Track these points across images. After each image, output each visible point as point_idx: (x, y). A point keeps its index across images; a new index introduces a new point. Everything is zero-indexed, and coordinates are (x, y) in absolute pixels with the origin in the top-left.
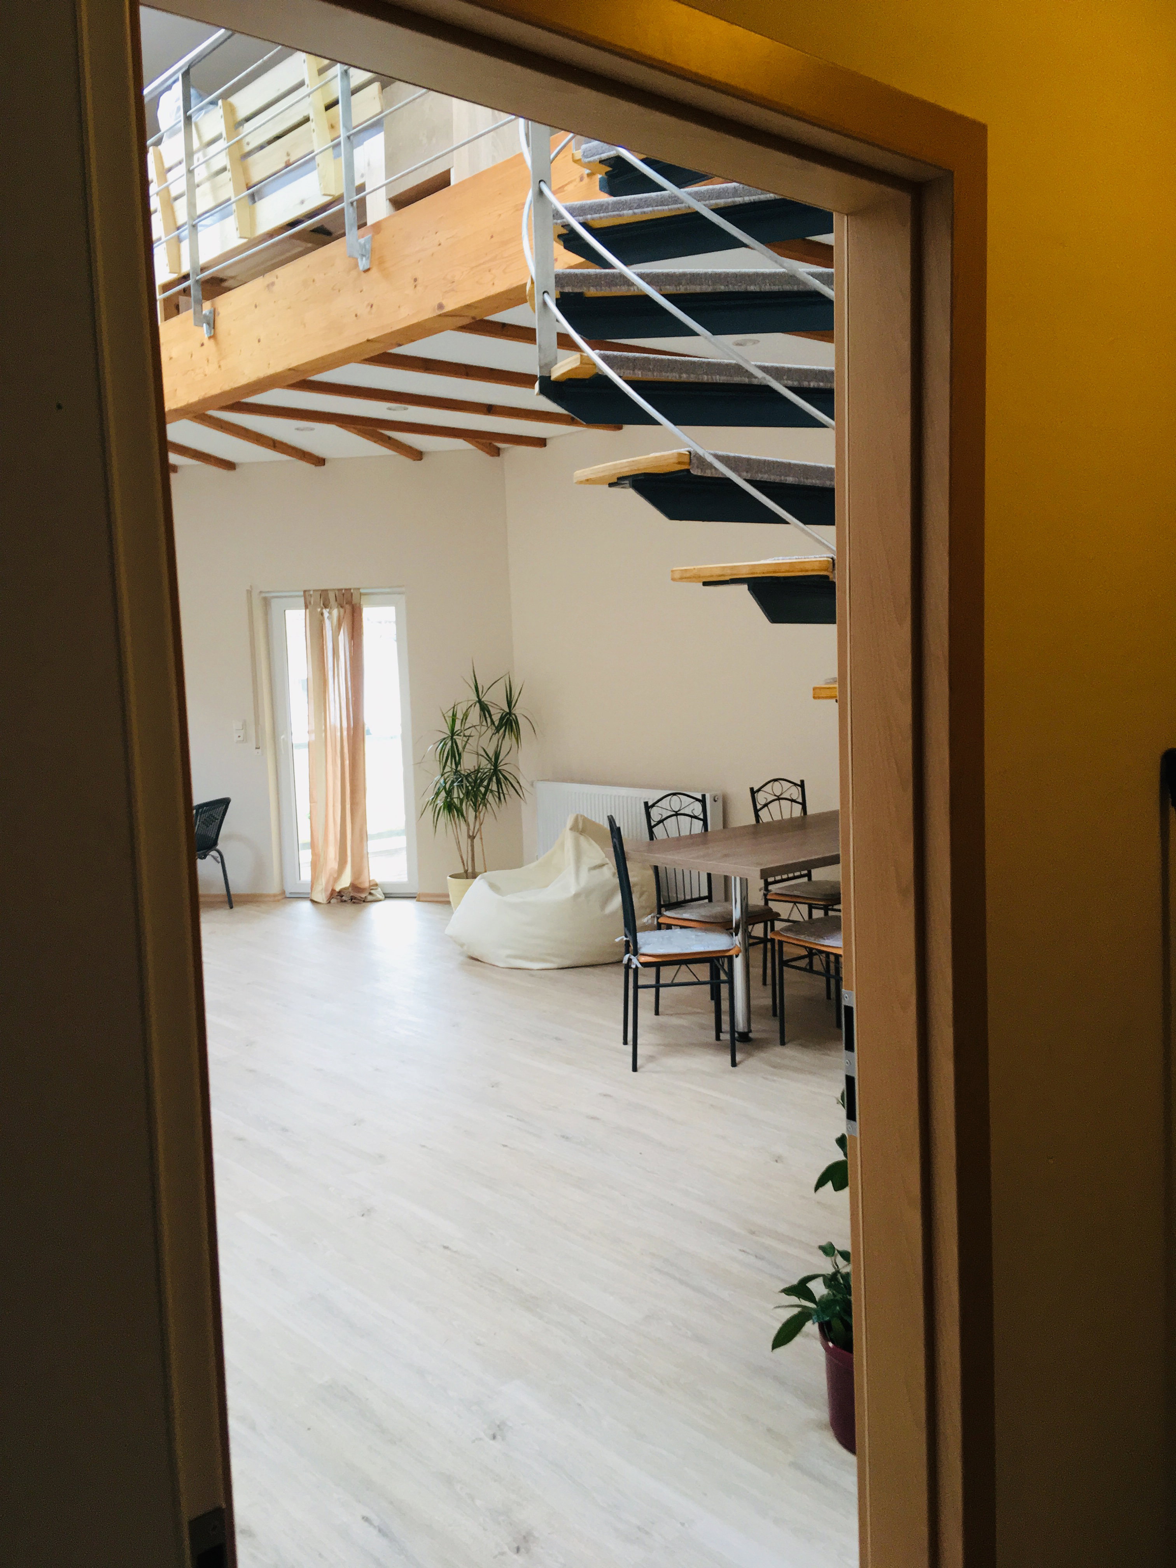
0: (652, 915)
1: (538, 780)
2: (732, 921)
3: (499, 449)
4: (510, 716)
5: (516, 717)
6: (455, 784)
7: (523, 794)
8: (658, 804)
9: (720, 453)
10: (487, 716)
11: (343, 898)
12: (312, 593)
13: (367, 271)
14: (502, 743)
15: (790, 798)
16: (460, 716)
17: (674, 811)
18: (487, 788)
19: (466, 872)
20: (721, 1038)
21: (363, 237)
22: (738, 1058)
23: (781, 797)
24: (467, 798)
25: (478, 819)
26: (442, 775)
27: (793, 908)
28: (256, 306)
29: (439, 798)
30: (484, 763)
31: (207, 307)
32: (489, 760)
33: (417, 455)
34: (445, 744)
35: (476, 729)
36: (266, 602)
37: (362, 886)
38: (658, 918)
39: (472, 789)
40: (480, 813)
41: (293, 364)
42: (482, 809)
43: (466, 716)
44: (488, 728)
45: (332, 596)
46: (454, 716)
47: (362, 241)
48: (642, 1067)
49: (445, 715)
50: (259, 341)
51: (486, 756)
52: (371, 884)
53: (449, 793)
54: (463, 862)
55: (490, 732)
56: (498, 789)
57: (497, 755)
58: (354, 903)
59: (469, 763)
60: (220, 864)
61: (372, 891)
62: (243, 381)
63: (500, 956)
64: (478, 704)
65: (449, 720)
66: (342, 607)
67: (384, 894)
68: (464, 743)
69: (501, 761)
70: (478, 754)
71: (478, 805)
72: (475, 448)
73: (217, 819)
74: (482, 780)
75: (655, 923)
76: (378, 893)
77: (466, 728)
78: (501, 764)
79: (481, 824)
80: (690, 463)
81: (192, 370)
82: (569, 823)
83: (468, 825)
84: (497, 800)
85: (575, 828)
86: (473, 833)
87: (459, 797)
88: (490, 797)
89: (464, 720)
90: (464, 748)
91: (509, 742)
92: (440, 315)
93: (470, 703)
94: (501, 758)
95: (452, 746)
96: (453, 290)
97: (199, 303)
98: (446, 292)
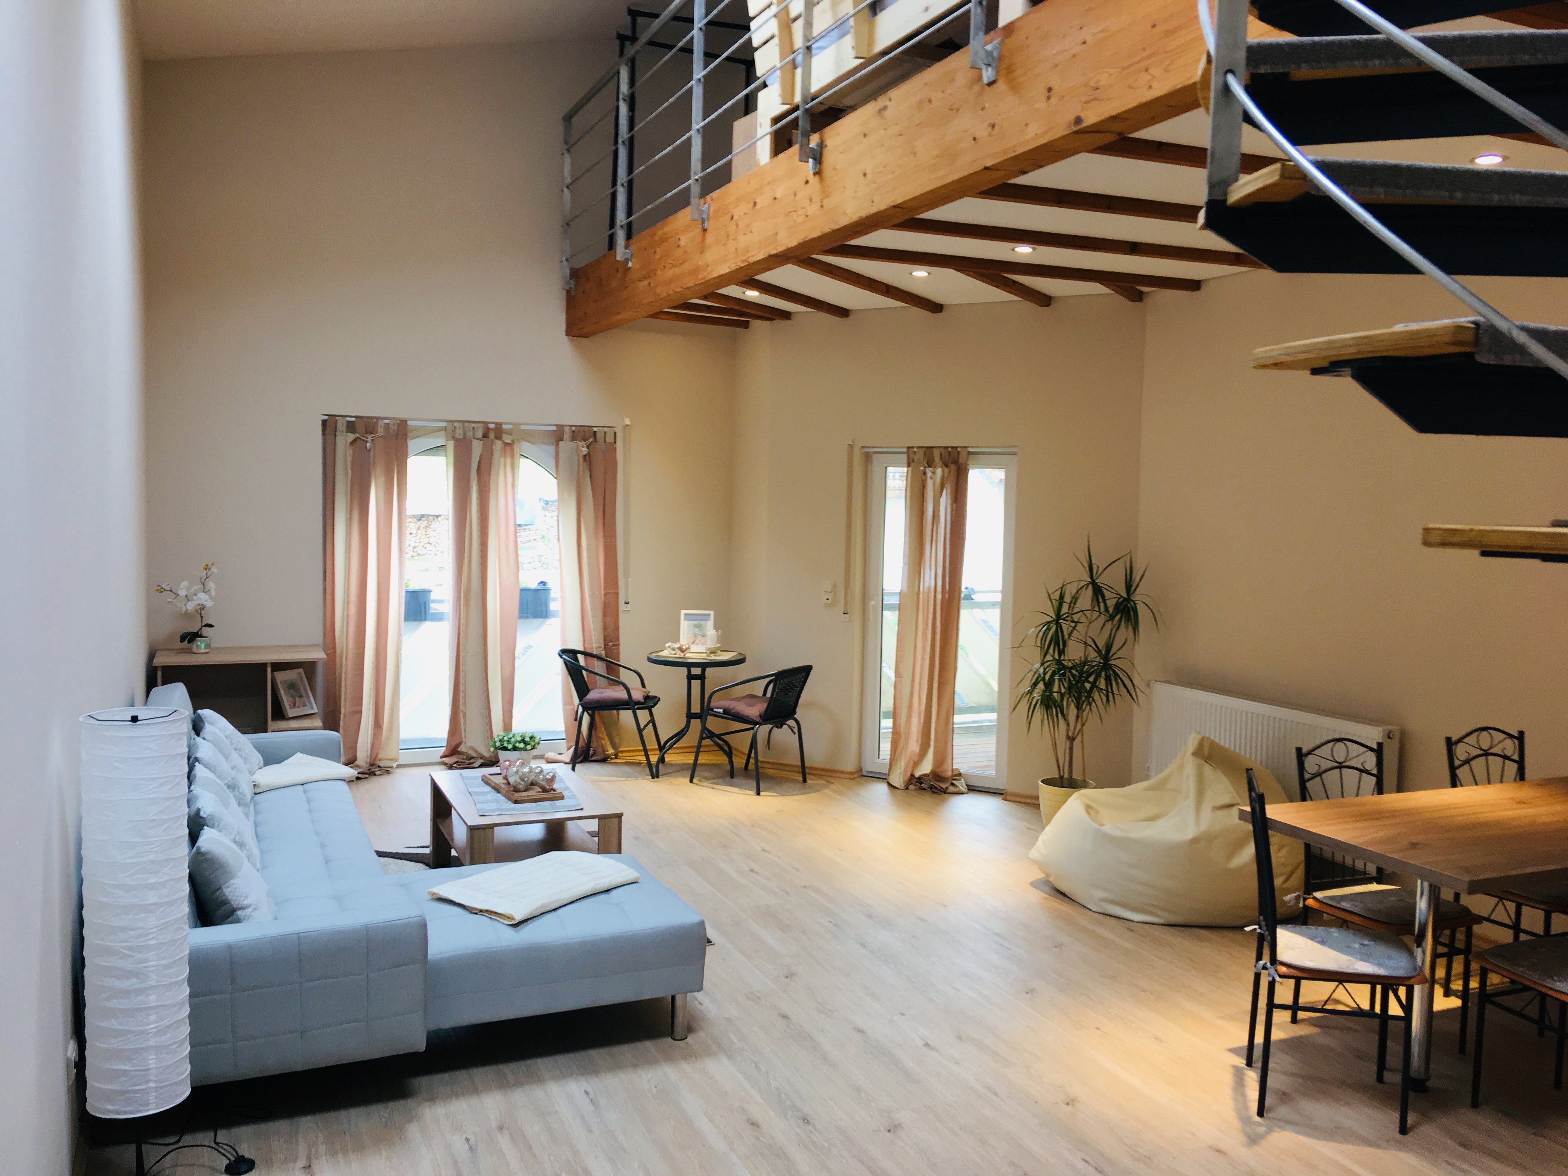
0: (1298, 893)
1: (1156, 681)
2: (1414, 924)
3: (1141, 293)
4: (1129, 603)
5: (1135, 604)
6: (1057, 677)
7: (1137, 696)
8: (1316, 752)
9: (1532, 325)
10: (1101, 600)
11: (923, 785)
12: (915, 450)
13: (991, 84)
14: (1115, 635)
15: (1502, 753)
16: (1067, 599)
17: (1337, 762)
18: (1094, 685)
19: (1061, 777)
20: (1385, 1080)
21: (990, 43)
22: (1411, 1119)
23: (1490, 751)
24: (1069, 694)
25: (1080, 720)
26: (1042, 664)
27: (1497, 905)
28: (865, 135)
29: (1036, 691)
30: (1093, 655)
31: (814, 141)
32: (1098, 651)
33: (1044, 300)
34: (1049, 629)
35: (1085, 615)
36: (868, 458)
37: (944, 775)
38: (1305, 899)
39: (1077, 682)
40: (1084, 711)
41: (899, 200)
42: (1086, 707)
43: (1075, 599)
44: (1101, 613)
45: (936, 454)
46: (1062, 597)
47: (989, 47)
48: (1271, 1109)
49: (1052, 596)
50: (865, 175)
51: (1095, 647)
52: (955, 773)
53: (1049, 685)
54: (1059, 767)
55: (1103, 619)
56: (1107, 687)
57: (1109, 647)
58: (933, 792)
59: (1074, 652)
60: (797, 735)
61: (955, 782)
62: (844, 221)
63: (1094, 897)
64: (1090, 586)
65: (1055, 603)
66: (947, 466)
67: (967, 785)
68: (1071, 629)
69: (1115, 654)
70: (1086, 644)
71: (1081, 703)
72: (1112, 292)
73: (797, 687)
74: (1090, 675)
75: (1301, 905)
76: (961, 785)
77: (1074, 612)
78: (1114, 657)
79: (1083, 725)
80: (1477, 341)
81: (795, 211)
82: (1192, 744)
83: (1068, 725)
84: (1104, 698)
85: (1197, 753)
86: (1073, 734)
87: (1059, 692)
88: (1096, 695)
89: (1072, 605)
90: (1070, 635)
91: (1124, 632)
92: (1076, 132)
93: (1083, 584)
94: (1113, 651)
95: (1056, 631)
96: (1096, 99)
97: (806, 136)
98: (1087, 102)
